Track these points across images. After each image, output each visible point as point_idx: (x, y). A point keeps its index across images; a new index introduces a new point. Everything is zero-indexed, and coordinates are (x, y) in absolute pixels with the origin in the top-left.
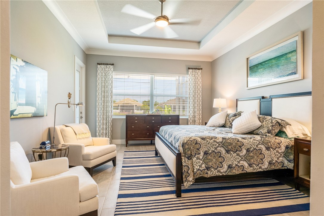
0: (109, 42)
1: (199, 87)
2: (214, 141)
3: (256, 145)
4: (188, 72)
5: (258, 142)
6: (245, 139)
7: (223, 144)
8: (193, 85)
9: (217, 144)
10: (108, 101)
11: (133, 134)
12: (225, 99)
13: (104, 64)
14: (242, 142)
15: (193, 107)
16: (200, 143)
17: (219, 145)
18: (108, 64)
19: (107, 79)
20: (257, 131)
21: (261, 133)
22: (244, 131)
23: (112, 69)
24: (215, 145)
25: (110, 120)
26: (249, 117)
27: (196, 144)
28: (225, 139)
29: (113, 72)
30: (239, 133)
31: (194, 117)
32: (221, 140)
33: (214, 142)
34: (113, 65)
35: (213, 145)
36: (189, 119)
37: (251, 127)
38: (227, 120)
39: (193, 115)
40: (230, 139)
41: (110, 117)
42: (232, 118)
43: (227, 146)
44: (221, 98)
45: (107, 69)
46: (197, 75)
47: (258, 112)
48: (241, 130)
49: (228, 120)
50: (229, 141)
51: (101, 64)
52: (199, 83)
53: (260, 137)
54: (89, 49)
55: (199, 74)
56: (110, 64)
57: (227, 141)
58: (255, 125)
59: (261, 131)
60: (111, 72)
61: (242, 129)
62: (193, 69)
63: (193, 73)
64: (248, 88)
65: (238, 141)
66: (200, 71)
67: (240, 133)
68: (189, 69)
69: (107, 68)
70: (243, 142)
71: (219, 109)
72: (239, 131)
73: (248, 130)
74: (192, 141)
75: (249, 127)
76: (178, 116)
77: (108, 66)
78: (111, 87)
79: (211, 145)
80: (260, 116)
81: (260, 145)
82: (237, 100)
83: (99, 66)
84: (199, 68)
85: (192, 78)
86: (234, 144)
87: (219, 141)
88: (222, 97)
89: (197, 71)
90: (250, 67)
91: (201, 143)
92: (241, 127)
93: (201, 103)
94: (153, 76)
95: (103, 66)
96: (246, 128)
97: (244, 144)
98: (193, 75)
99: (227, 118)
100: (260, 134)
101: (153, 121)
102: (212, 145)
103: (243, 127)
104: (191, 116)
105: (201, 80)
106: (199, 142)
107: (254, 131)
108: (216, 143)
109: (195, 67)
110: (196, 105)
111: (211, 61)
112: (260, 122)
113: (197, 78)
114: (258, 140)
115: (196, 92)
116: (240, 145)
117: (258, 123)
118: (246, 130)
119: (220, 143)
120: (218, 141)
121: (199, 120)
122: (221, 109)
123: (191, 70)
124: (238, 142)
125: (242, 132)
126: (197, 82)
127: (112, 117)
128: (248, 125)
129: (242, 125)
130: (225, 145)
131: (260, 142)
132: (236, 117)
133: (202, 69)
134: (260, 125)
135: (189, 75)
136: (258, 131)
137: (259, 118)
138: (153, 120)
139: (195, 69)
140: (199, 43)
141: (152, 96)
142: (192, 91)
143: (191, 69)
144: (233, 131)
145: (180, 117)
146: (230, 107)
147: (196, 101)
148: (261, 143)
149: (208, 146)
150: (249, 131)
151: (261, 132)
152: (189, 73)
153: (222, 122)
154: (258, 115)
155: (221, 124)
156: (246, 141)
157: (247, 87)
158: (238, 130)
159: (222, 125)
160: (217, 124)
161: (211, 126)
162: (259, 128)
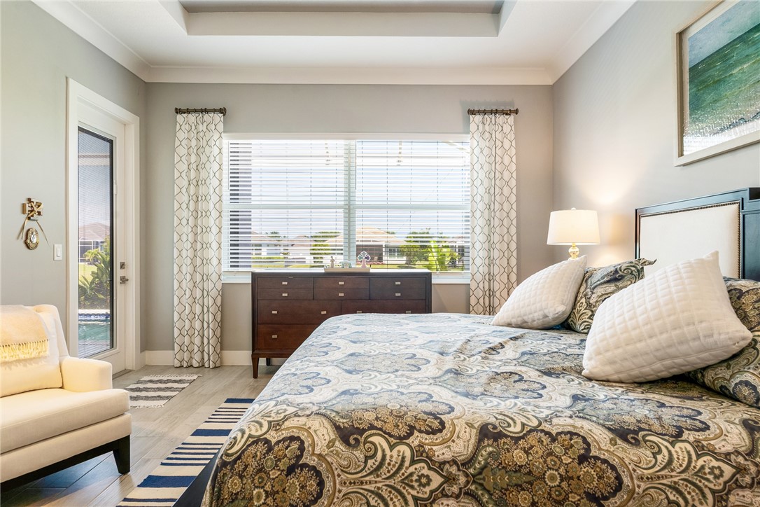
0: (189, 33)
1: (506, 175)
2: (420, 455)
3: (713, 492)
4: (468, 123)
5: (728, 471)
6: (637, 443)
7: (473, 479)
8: (486, 167)
9: (432, 474)
10: (208, 229)
11: (273, 337)
12: (594, 213)
13: (195, 111)
14: (613, 468)
15: (486, 246)
16: (322, 468)
17: (449, 479)
18: (206, 111)
19: (204, 159)
20: (723, 372)
21: (746, 391)
22: (647, 370)
23: (221, 127)
24: (421, 485)
25: (213, 287)
26: (673, 290)
27: (291, 470)
28: (497, 436)
29: (223, 134)
30: (615, 377)
31: (491, 278)
32: (462, 445)
33: (413, 462)
34: (222, 111)
35: (407, 481)
36: (473, 287)
37: (684, 348)
38: (578, 299)
39: (486, 271)
40: (532, 440)
41: (214, 278)
42: (599, 291)
43: (504, 490)
44: (577, 209)
45: (202, 127)
46: (499, 136)
47: (728, 265)
48: (627, 364)
49: (583, 300)
50: (518, 456)
51: (188, 111)
52: (507, 160)
53: (745, 423)
54: (150, 63)
55: (507, 128)
56: (214, 111)
57: (505, 458)
58: (711, 340)
59: (747, 377)
60: (216, 136)
61: (635, 356)
62: (485, 112)
63: (484, 128)
64: (683, 160)
65: (583, 459)
66: (511, 118)
67: (622, 376)
68: (472, 112)
69: (205, 124)
70: (616, 462)
71: (571, 250)
72: (617, 367)
73: (668, 362)
74: (270, 449)
75: (672, 351)
76: (428, 277)
77: (206, 116)
78: (218, 183)
79: (391, 482)
80: (743, 282)
81: (747, 493)
82: (638, 216)
83: (180, 118)
84: (507, 108)
85: (483, 144)
86: (552, 478)
87: (448, 456)
88: (583, 205)
89: (501, 119)
90: (690, 69)
91: (330, 464)
92: (630, 347)
93: (513, 230)
94: (353, 142)
95: (192, 118)
96: (658, 354)
97: (626, 480)
98: (487, 135)
99: (582, 289)
100: (740, 396)
101: (340, 295)
102: (398, 478)
103: (639, 345)
104: (479, 277)
105: (513, 151)
106: (313, 461)
107: (704, 369)
108: (426, 471)
109: (494, 108)
110: (496, 238)
111: (550, 82)
112: (744, 318)
113: (498, 143)
114: (728, 454)
115: (497, 190)
116: (593, 485)
117: (733, 331)
118: (658, 366)
119: (454, 469)
120: (442, 453)
121: (506, 290)
122: (577, 249)
123: (478, 118)
124: (585, 468)
125: (635, 372)
126: (498, 159)
127: (222, 277)
128: (665, 336)
129: (634, 334)
130: (489, 484)
131: (740, 470)
132: (620, 284)
133: (516, 112)
134: (744, 344)
135: (470, 135)
136: (727, 374)
137: (736, 297)
138: (341, 289)
139: (491, 112)
140: (496, 10)
141: (349, 209)
142: (481, 190)
143: (479, 112)
144: (589, 366)
145: (435, 280)
146: (615, 243)
147: (497, 222)
148: (748, 479)
149: (372, 487)
150: (675, 371)
151: (747, 383)
152: (473, 127)
153: (557, 307)
154: (726, 280)
155: (551, 316)
156: (645, 453)
157: (681, 154)
158: (612, 362)
159: (554, 319)
160: (536, 316)
161: (514, 321)
162: (735, 356)
